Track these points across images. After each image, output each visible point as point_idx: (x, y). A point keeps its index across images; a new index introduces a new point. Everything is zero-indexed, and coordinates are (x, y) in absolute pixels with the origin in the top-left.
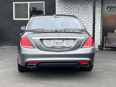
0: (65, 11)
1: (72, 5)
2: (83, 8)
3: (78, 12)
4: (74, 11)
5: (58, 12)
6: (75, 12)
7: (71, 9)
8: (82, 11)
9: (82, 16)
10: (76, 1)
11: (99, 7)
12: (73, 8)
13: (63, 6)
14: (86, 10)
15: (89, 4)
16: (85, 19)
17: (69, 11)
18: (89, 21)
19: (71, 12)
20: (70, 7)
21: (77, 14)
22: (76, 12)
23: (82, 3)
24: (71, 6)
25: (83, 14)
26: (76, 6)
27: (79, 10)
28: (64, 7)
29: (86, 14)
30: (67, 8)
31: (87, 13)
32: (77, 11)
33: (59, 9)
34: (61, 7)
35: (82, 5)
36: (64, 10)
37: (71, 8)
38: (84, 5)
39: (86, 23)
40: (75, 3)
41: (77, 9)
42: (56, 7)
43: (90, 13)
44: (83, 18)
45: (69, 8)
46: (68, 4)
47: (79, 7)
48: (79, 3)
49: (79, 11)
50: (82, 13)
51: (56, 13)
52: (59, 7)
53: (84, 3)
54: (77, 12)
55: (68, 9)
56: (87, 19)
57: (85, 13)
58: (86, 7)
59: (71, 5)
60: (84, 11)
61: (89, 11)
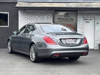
0: (26, 20)
1: (32, 16)
2: (41, 19)
4: (34, 20)
7: (31, 19)
8: (39, 21)
10: (35, 13)
11: (52, 18)
12: (33, 18)
14: (43, 20)
15: (45, 16)
17: (29, 21)
19: (31, 21)
20: (30, 17)
23: (40, 15)
26: (35, 17)
27: (37, 20)
28: (26, 17)
30: (28, 18)
33: (21, 19)
34: (23, 17)
35: (40, 16)
37: (31, 18)
38: (41, 16)
40: (34, 15)
41: (36, 19)
42: (19, 17)
45: (29, 18)
46: (29, 15)
47: (37, 18)
48: (38, 15)
52: (21, 17)
53: (42, 15)
55: (29, 19)
58: (43, 18)
59: (31, 16)
60: (41, 21)
61: (45, 21)
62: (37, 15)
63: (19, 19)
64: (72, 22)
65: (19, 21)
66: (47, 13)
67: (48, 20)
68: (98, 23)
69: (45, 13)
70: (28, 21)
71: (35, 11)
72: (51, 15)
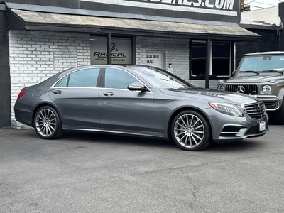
0: (29, 56)
1: (42, 46)
2: (62, 53)
3: (54, 60)
4: (47, 56)
5: (14, 57)
6: (48, 60)
7: (39, 53)
8: (59, 58)
10: (49, 40)
11: (87, 52)
12: (45, 51)
13: (24, 46)
14: (67, 56)
15: (70, 46)
17: (37, 57)
19: (41, 58)
20: (38, 49)
21: (52, 63)
22: (49, 58)
23: (60, 44)
24: (40, 47)
25: (63, 63)
26: (49, 48)
27: (55, 55)
28: (27, 48)
29: (68, 64)
30: (32, 51)
31: (70, 61)
32: (52, 56)
33: (16, 52)
34: (20, 49)
35: (59, 47)
36: (27, 54)
37: (41, 52)
38: (63, 48)
40: (47, 43)
41: (52, 53)
42: (10, 48)
43: (73, 61)
45: (36, 50)
46: (34, 43)
47: (54, 50)
49: (56, 58)
50: (60, 61)
52: (16, 49)
53: (64, 44)
54: (51, 59)
55: (34, 53)
57: (65, 61)
58: (67, 50)
59: (40, 45)
60: (64, 58)
62: (54, 43)
63: (10, 52)
64: (123, 60)
65: (10, 59)
66: (75, 39)
67: (78, 57)
68: (170, 64)
69: (70, 39)
70: (34, 59)
71: (49, 33)
72: (83, 45)
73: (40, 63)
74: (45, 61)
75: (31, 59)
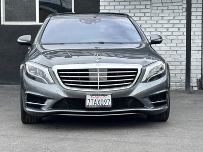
0: (121, 3)
3: (151, 6)
4: (142, 3)
5: (105, 6)
6: (144, 7)
8: (158, 5)
9: (160, 15)
16: (167, 22)
17: (130, 5)
18: (175, 26)
19: (135, 5)
21: (149, 11)
22: (146, 5)
25: (163, 10)
27: (153, 1)
29: (169, 11)
31: (172, 8)
32: (149, 3)
39: (168, 31)
43: (177, 8)
44: (162, 19)
49: (153, 5)
50: (159, 8)
51: (101, 8)
54: (148, 7)
56: (171, 22)
57: (166, 8)
60: (164, 5)
61: (174, 4)
70: (126, 7)
73: (134, 11)
74: (140, 9)
75: (123, 7)
